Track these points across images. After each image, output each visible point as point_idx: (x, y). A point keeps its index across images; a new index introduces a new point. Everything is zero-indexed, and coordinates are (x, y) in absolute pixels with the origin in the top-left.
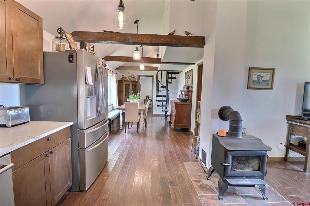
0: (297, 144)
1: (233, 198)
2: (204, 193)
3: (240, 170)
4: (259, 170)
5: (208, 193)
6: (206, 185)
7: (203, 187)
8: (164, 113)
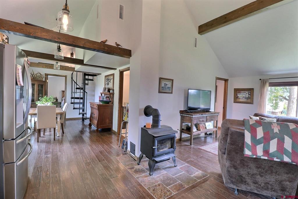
0: (185, 129)
1: (159, 171)
2: (139, 175)
3: (162, 150)
4: (172, 147)
5: (141, 174)
6: (139, 169)
7: (137, 171)
8: (81, 116)
